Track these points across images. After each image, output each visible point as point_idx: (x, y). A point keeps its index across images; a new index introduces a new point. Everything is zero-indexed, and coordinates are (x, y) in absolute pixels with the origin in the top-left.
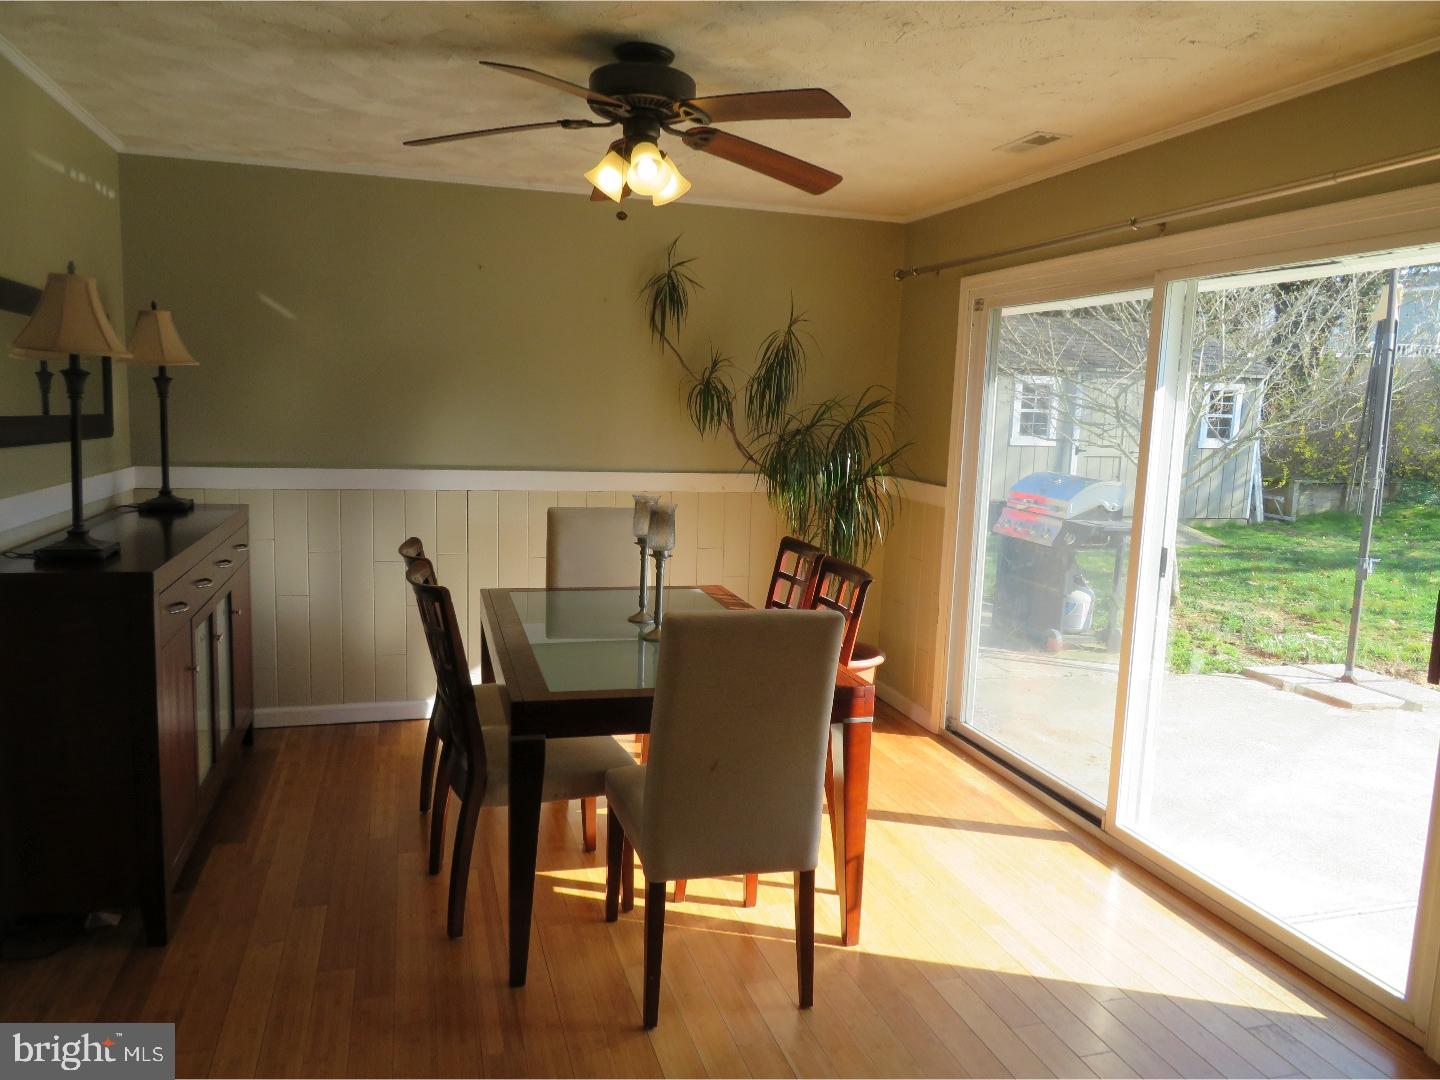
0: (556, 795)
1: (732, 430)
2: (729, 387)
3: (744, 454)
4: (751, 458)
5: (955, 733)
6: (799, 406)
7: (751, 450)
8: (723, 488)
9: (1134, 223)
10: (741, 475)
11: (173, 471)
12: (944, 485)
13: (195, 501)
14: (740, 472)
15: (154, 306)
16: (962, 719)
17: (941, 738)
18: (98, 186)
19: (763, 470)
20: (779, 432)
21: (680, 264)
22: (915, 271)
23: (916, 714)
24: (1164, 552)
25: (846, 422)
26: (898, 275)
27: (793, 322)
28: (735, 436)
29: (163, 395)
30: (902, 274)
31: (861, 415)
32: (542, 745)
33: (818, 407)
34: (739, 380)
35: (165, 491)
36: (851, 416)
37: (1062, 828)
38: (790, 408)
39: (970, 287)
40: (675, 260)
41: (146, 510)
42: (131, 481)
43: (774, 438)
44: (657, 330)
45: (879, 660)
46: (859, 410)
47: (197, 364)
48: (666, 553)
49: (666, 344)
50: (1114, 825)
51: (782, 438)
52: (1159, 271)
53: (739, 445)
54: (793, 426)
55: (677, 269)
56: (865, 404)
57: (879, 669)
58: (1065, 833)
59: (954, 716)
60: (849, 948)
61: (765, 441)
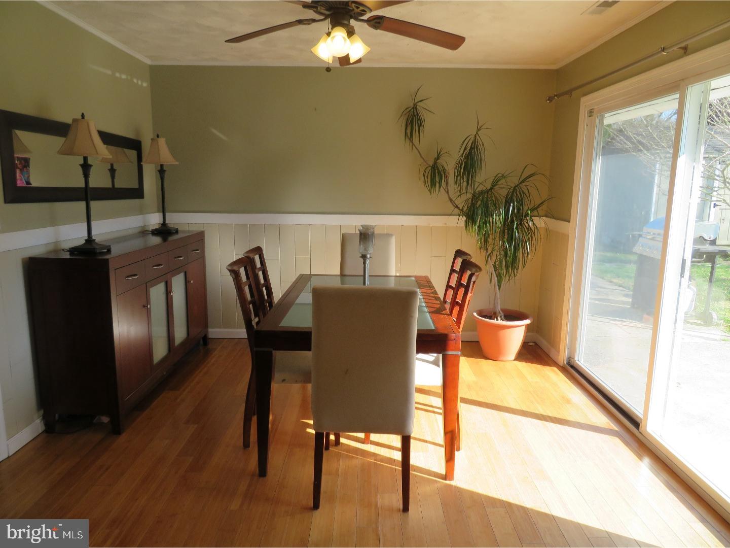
0: (301, 381)
1: (448, 192)
2: (446, 167)
3: (453, 205)
4: (457, 207)
5: (572, 367)
6: (483, 178)
7: (457, 202)
8: (446, 224)
9: (663, 49)
10: (451, 216)
11: (167, 214)
12: (569, 221)
13: (179, 229)
14: (450, 215)
15: (158, 136)
16: (576, 359)
17: (563, 369)
18: (135, 81)
19: (462, 213)
20: (472, 192)
21: (421, 101)
22: (556, 96)
23: (553, 354)
24: (684, 261)
25: (513, 185)
26: (549, 100)
27: (478, 130)
28: (449, 195)
29: (162, 179)
30: (550, 99)
31: (523, 181)
32: (271, 353)
33: (494, 177)
34: (450, 164)
35: (164, 224)
36: (517, 183)
37: (617, 429)
38: (479, 178)
39: (587, 102)
40: (417, 99)
41: (155, 232)
42: (154, 220)
43: (469, 196)
44: (408, 137)
45: (528, 322)
46: (521, 179)
47: (177, 163)
48: (368, 256)
49: (414, 147)
50: (646, 430)
51: (474, 195)
52: (683, 80)
53: (451, 200)
54: (479, 189)
55: (419, 104)
56: (524, 176)
57: (528, 326)
58: (617, 431)
59: (572, 357)
60: (447, 482)
61: (464, 197)
